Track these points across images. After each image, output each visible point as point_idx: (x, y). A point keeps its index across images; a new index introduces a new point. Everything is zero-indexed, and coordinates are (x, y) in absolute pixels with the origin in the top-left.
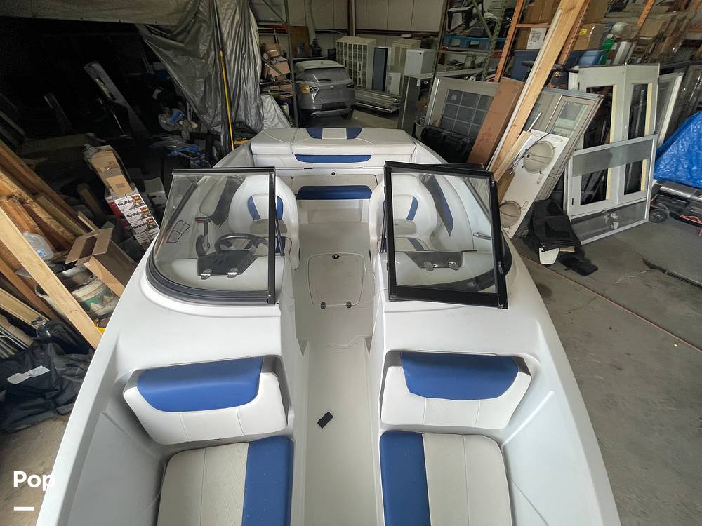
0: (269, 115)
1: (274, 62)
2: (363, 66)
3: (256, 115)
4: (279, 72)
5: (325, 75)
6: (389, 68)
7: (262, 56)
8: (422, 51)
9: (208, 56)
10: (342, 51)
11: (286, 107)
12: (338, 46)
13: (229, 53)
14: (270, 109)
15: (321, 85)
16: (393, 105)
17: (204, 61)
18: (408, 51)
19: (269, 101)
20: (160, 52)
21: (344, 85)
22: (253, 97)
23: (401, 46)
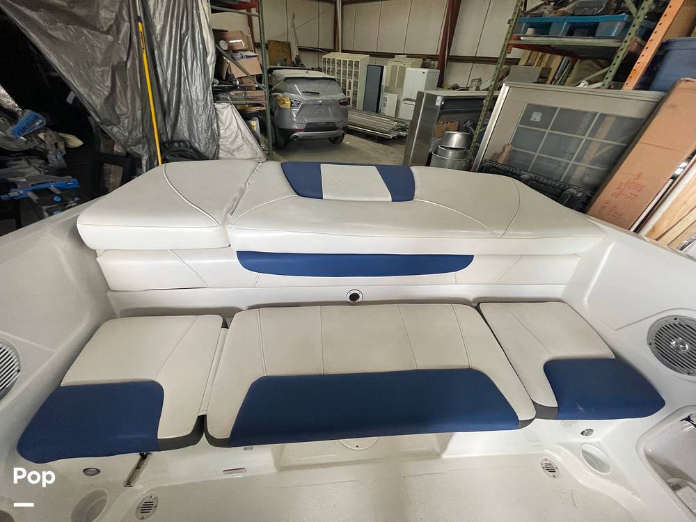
0: (229, 132)
1: (238, 55)
2: (354, 85)
3: (207, 131)
4: (245, 72)
5: (312, 87)
6: (383, 89)
7: (217, 42)
8: (426, 70)
9: (118, 31)
10: (329, 68)
11: (255, 123)
12: (324, 62)
13: (158, 28)
14: (230, 123)
15: (306, 98)
16: (393, 129)
17: (110, 38)
18: (408, 69)
19: (228, 115)
21: (334, 100)
22: (201, 104)
23: (399, 65)
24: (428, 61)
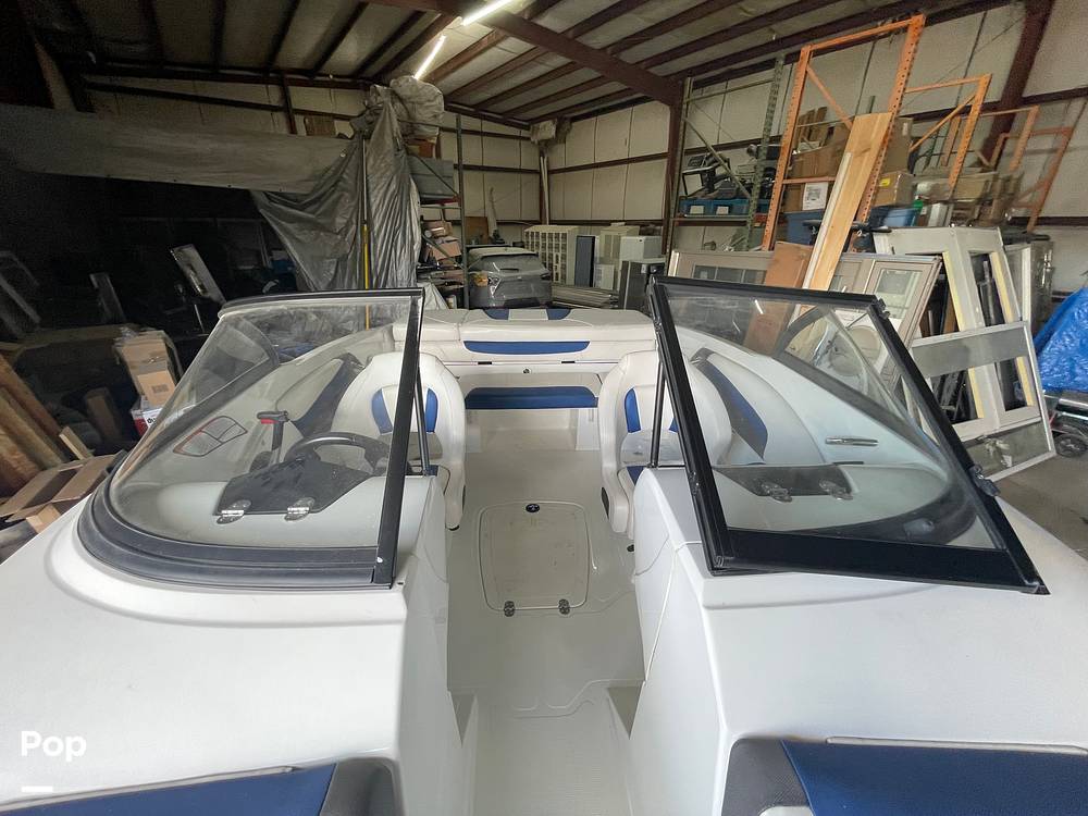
1: (440, 240)
2: (562, 259)
4: (445, 254)
5: (511, 263)
6: (596, 261)
7: (423, 232)
8: (644, 238)
9: (347, 232)
10: (533, 242)
11: (452, 299)
12: (527, 235)
13: (376, 229)
14: (430, 301)
15: (504, 275)
17: (339, 237)
18: (623, 238)
20: (277, 224)
21: (535, 275)
23: (612, 234)
24: (652, 226)
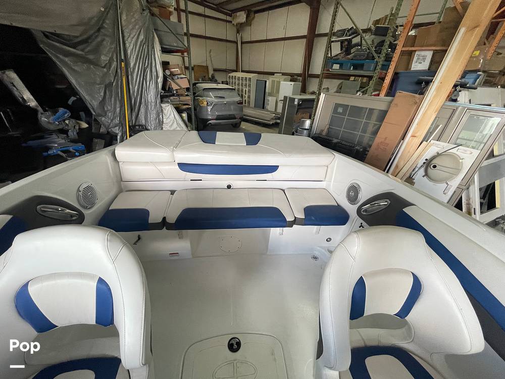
0: (169, 120)
1: (176, 77)
2: (248, 92)
3: (156, 119)
4: (179, 86)
5: (220, 94)
6: (267, 94)
7: (164, 71)
8: (293, 83)
9: (110, 66)
10: (232, 82)
11: (185, 115)
12: (230, 78)
13: (132, 65)
14: (170, 115)
15: (216, 100)
16: (272, 119)
17: (105, 70)
18: (281, 82)
19: (169, 110)
20: (58, 58)
21: (234, 101)
22: (153, 104)
23: (276, 80)
24: (296, 77)
